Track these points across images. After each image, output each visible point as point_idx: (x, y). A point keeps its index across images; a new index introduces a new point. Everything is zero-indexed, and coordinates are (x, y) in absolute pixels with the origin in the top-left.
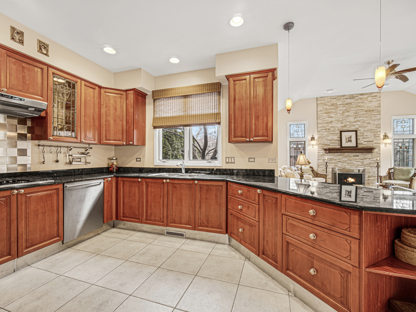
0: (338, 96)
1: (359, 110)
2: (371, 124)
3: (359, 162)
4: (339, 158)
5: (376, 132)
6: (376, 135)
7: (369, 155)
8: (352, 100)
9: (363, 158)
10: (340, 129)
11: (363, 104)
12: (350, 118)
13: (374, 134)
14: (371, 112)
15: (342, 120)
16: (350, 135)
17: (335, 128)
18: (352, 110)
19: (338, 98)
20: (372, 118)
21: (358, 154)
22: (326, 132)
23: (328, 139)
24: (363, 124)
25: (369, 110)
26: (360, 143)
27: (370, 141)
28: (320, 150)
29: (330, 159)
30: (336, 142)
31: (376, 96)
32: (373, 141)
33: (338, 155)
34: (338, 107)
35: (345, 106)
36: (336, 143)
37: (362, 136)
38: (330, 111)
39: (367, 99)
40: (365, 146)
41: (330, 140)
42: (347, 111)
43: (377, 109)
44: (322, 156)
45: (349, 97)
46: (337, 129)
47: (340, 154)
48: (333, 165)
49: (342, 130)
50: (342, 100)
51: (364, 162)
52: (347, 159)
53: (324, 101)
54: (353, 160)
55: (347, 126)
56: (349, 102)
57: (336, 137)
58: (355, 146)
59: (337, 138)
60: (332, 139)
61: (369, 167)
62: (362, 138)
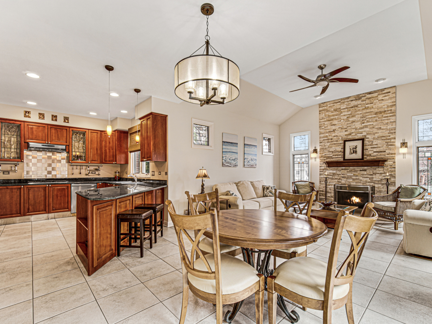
0: (342, 99)
1: (366, 113)
2: (383, 129)
3: (367, 178)
4: (342, 173)
5: (389, 139)
6: (389, 144)
7: (380, 170)
8: (359, 102)
9: (372, 173)
10: (344, 138)
11: (372, 105)
12: (356, 124)
13: (386, 142)
14: (383, 114)
15: (346, 127)
16: (356, 145)
17: (338, 137)
18: (358, 114)
19: (341, 102)
20: (384, 121)
21: (365, 168)
22: (328, 142)
23: (330, 151)
24: (372, 130)
25: (380, 112)
26: (368, 154)
27: (381, 152)
28: (322, 163)
29: (332, 174)
30: (340, 153)
31: (389, 92)
32: (385, 151)
33: (342, 169)
34: (341, 113)
35: (350, 110)
36: (340, 155)
37: (371, 145)
38: (332, 118)
39: (377, 98)
40: (375, 158)
41: (332, 152)
42: (352, 115)
43: (390, 109)
44: (324, 171)
45: (354, 99)
46: (341, 138)
47: (344, 168)
48: (336, 181)
49: (346, 139)
50: (347, 103)
51: (373, 178)
52: (353, 175)
53: (326, 107)
54: (360, 176)
55: (352, 134)
56: (355, 104)
57: (339, 148)
58: (361, 158)
59: (341, 149)
60: (334, 151)
61: (380, 185)
62: (371, 148)
